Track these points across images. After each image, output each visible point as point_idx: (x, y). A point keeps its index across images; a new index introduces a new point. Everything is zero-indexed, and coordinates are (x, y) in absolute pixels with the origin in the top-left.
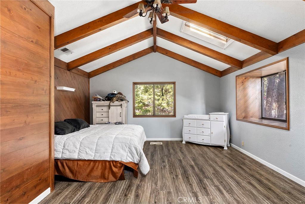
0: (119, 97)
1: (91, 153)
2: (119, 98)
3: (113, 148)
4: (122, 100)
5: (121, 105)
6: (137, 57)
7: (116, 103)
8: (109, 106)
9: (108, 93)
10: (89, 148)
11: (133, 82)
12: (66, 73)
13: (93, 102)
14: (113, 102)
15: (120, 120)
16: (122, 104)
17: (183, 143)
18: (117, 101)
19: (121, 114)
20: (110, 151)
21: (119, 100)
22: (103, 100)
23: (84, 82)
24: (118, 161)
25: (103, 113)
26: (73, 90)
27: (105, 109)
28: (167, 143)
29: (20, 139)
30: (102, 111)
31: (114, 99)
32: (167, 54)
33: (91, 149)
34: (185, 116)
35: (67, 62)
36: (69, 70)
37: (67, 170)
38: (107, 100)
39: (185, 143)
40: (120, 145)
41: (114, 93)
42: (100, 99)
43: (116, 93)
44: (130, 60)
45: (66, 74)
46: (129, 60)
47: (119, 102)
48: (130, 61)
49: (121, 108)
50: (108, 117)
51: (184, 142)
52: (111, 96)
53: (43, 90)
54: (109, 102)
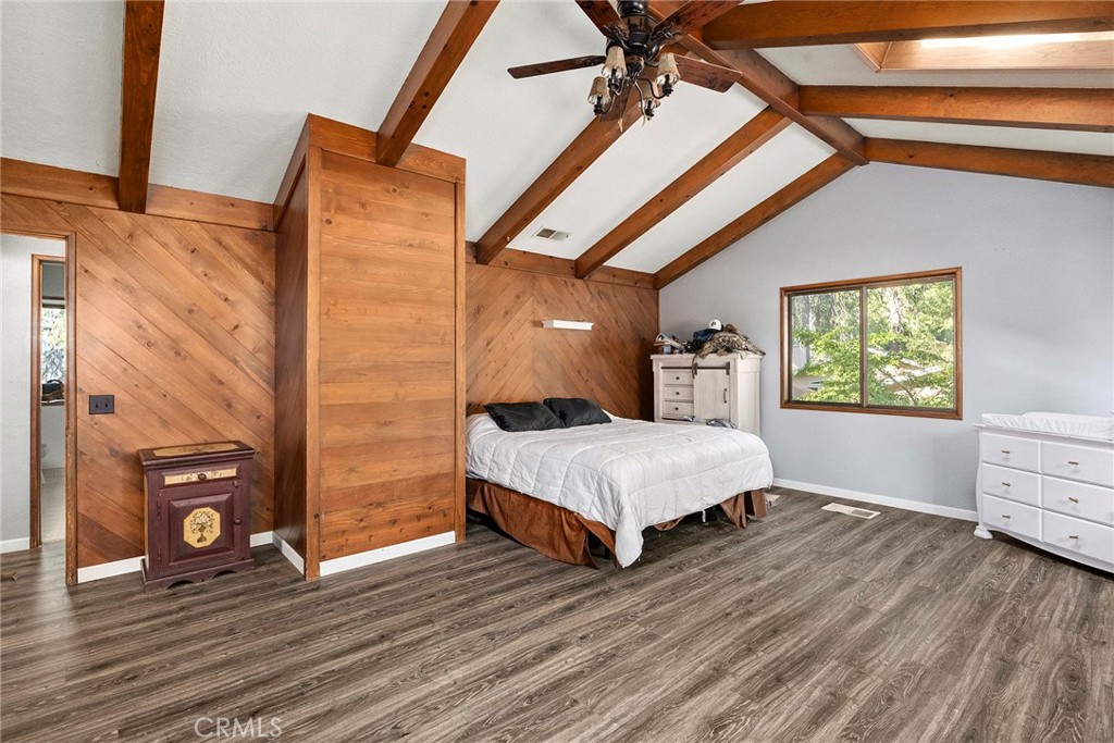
0: (723, 340)
1: (528, 479)
2: (724, 344)
3: (567, 476)
4: (729, 350)
5: (727, 367)
6: (789, 201)
7: (713, 359)
8: (695, 368)
9: (697, 330)
10: (527, 467)
11: (782, 289)
12: (573, 285)
13: (652, 357)
14: (702, 357)
15: (722, 413)
16: (728, 364)
17: (978, 532)
18: (715, 352)
19: (727, 393)
20: (560, 482)
21: (721, 351)
22: (681, 352)
23: (637, 301)
24: (573, 512)
25: (678, 390)
26: (588, 326)
27: (685, 376)
28: (893, 519)
29: (385, 424)
30: (677, 382)
31: (707, 346)
32: (911, 160)
33: (530, 470)
34: (984, 415)
35: (574, 259)
36: (581, 278)
37: (496, 507)
38: (688, 351)
39: (988, 536)
40: (581, 471)
41: (711, 327)
42: (673, 348)
43: (718, 326)
44: (766, 215)
45: (571, 289)
46: (763, 214)
47: (721, 355)
48: (767, 219)
49: (728, 373)
50: (692, 402)
51: (982, 532)
52: (702, 339)
53: (437, 334)
54: (692, 355)
